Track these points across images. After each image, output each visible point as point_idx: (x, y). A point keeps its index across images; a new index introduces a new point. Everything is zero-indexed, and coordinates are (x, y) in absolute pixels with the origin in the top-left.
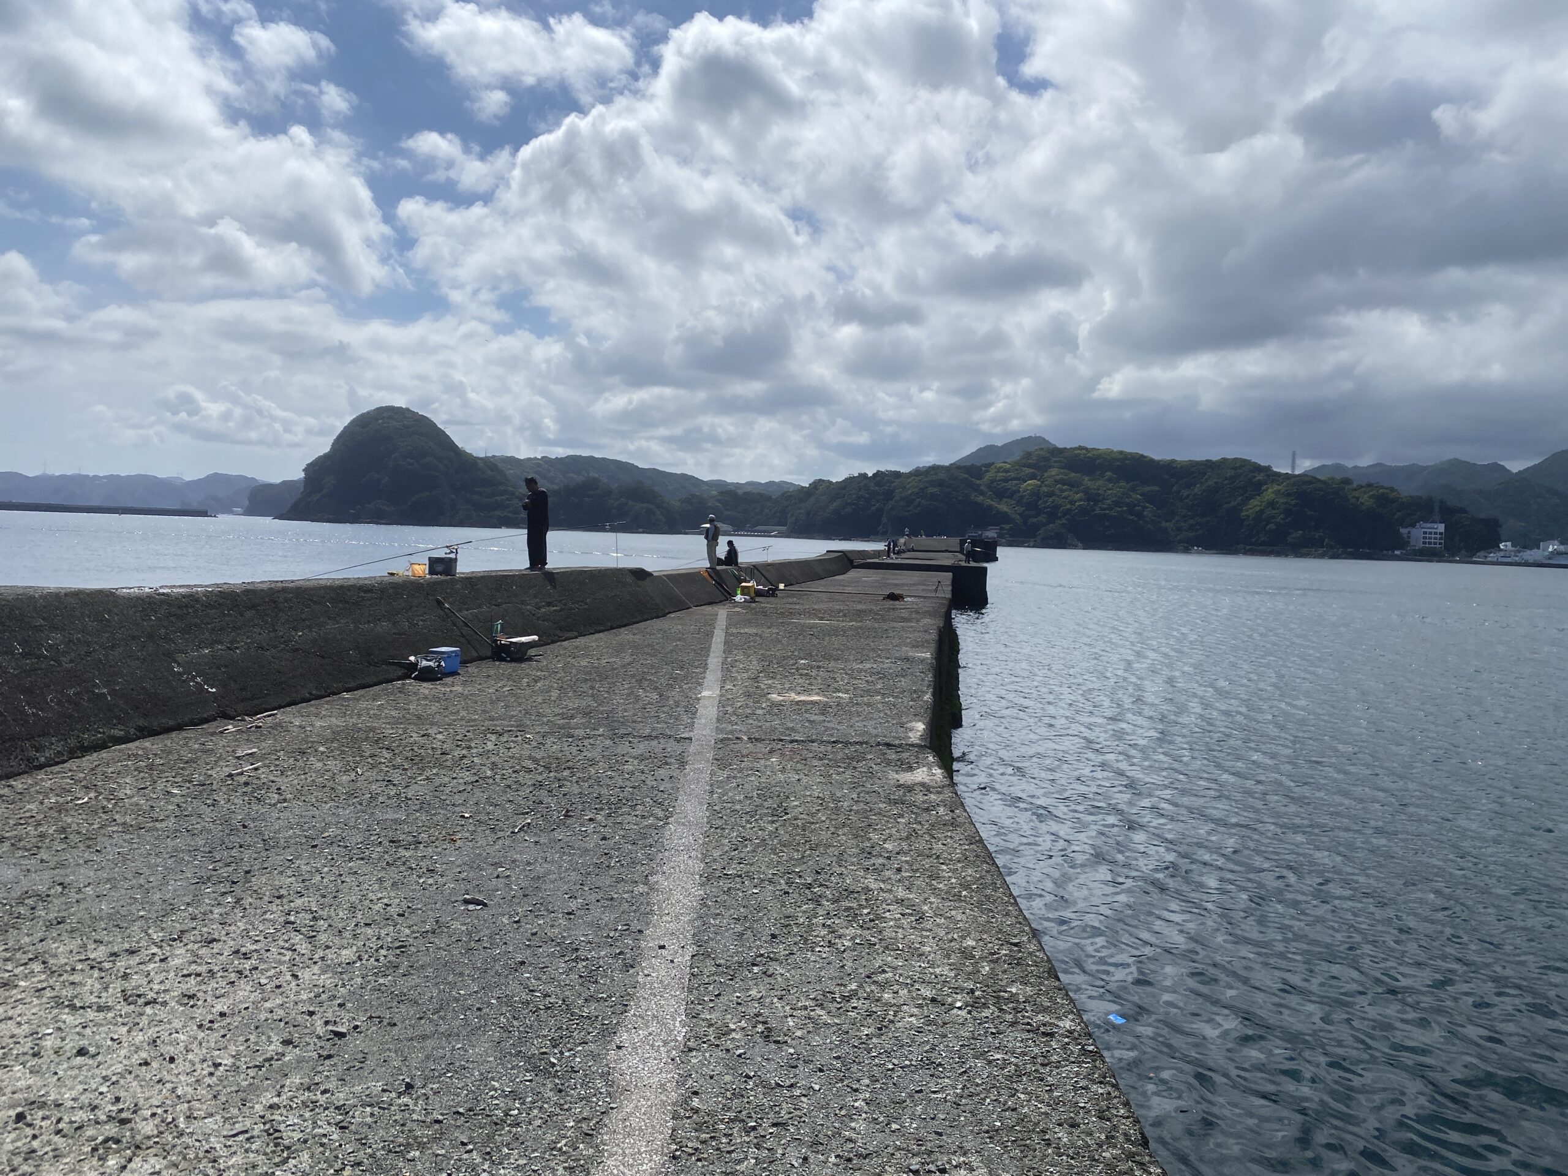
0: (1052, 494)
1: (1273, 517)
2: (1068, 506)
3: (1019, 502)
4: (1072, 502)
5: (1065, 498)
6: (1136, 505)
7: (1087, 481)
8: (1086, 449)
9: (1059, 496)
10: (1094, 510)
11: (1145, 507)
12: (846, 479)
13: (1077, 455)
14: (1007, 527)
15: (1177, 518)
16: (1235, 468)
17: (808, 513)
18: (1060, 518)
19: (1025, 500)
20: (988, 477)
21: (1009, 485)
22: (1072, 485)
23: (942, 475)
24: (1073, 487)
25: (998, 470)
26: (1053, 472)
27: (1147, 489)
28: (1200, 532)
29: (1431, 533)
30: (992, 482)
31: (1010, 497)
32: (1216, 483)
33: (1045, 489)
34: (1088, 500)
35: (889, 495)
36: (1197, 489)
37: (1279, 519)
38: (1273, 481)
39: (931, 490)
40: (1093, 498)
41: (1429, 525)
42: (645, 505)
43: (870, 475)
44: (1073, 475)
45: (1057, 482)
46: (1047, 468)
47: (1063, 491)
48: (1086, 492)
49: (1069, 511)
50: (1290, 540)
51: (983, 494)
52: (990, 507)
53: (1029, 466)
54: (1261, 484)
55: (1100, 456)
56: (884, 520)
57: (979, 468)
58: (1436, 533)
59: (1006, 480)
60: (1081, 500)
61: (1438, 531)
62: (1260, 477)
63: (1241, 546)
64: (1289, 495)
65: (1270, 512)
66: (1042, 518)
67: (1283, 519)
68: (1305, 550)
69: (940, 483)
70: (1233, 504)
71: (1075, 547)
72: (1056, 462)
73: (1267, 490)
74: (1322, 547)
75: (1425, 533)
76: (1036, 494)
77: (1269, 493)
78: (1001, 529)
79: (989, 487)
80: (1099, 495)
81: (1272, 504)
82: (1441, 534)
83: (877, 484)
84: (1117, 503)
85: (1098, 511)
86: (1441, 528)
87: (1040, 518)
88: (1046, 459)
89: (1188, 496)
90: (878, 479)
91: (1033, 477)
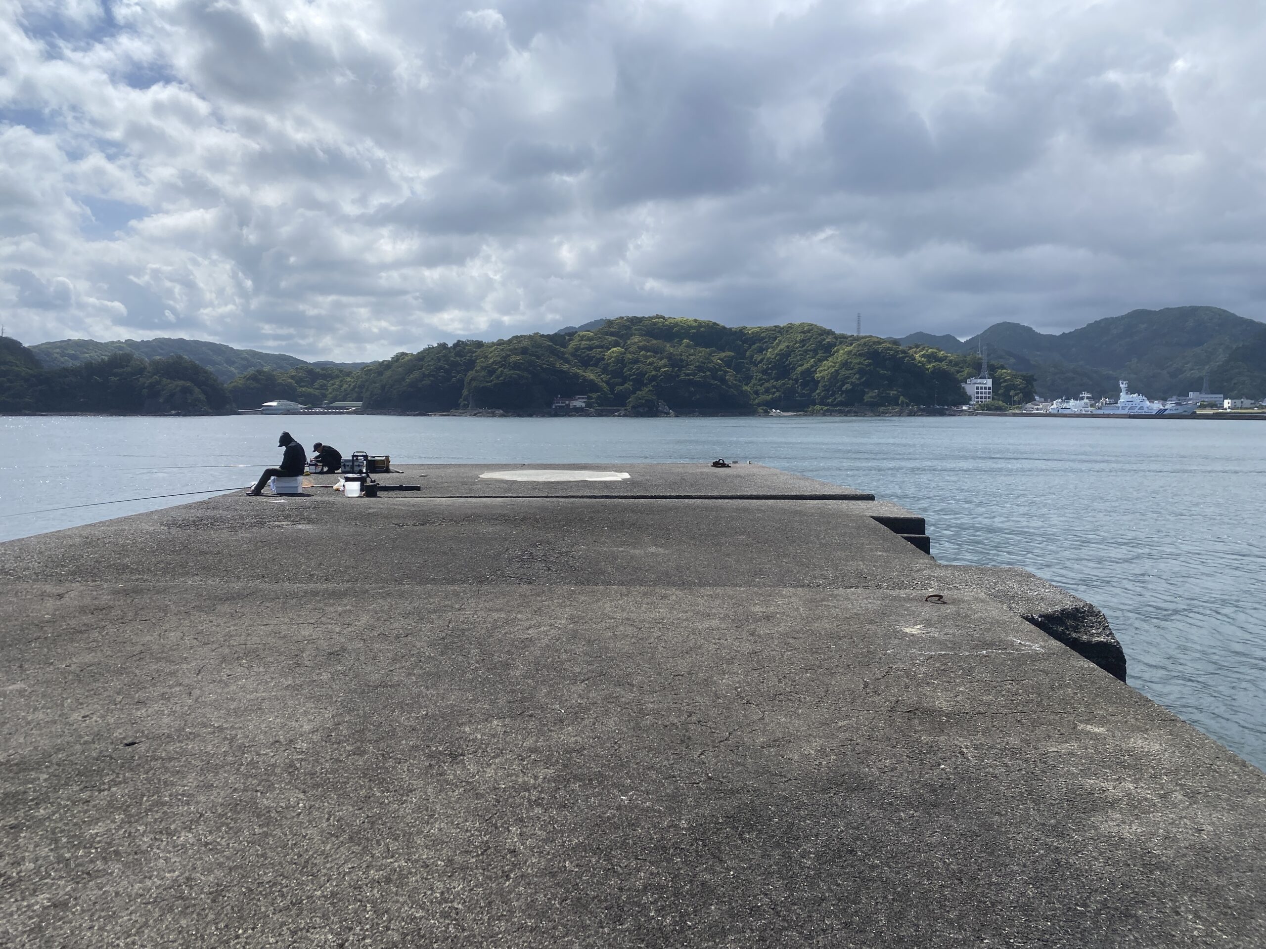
0: (636, 361)
1: (848, 378)
2: (654, 373)
3: (605, 370)
4: (657, 369)
5: (650, 364)
6: (718, 370)
7: (669, 348)
8: (664, 318)
9: (642, 363)
10: (678, 376)
11: (726, 372)
12: (425, 350)
13: (655, 324)
14: (594, 395)
15: (753, 381)
16: (803, 332)
17: (383, 387)
18: (646, 385)
19: (610, 368)
20: (572, 345)
21: (592, 353)
22: (656, 351)
23: (525, 343)
24: (656, 353)
25: (582, 338)
26: (636, 339)
27: (723, 355)
28: (777, 394)
29: (982, 388)
30: (577, 349)
31: (596, 365)
32: (788, 347)
33: (629, 356)
34: (673, 366)
35: (471, 364)
36: (769, 354)
37: (855, 379)
38: (841, 343)
39: (513, 358)
40: (677, 363)
41: (979, 381)
42: (181, 383)
43: (450, 345)
44: (654, 342)
45: (641, 348)
46: (628, 336)
47: (647, 357)
48: (670, 357)
49: (654, 378)
50: (866, 398)
51: (567, 361)
52: (576, 375)
53: (612, 334)
54: (831, 346)
55: (676, 324)
56: (465, 392)
57: (563, 337)
58: (985, 388)
59: (590, 348)
60: (665, 366)
61: (987, 386)
62: (829, 339)
63: (818, 407)
64: (860, 355)
65: (844, 372)
66: (628, 385)
67: (859, 379)
68: (882, 409)
69: (524, 351)
70: (806, 366)
71: (667, 415)
72: (636, 330)
73: (838, 351)
74: (897, 405)
75: (977, 388)
76: (620, 361)
77: (841, 353)
78: (589, 398)
79: (574, 355)
80: (682, 361)
81: (845, 365)
82: (989, 388)
83: (459, 354)
84: (700, 369)
85: (683, 377)
86: (989, 383)
87: (626, 385)
88: (628, 328)
89: (762, 360)
90: (458, 349)
91: (616, 344)
